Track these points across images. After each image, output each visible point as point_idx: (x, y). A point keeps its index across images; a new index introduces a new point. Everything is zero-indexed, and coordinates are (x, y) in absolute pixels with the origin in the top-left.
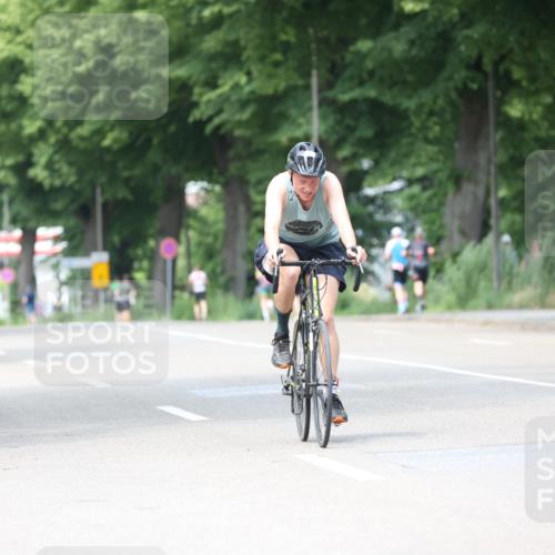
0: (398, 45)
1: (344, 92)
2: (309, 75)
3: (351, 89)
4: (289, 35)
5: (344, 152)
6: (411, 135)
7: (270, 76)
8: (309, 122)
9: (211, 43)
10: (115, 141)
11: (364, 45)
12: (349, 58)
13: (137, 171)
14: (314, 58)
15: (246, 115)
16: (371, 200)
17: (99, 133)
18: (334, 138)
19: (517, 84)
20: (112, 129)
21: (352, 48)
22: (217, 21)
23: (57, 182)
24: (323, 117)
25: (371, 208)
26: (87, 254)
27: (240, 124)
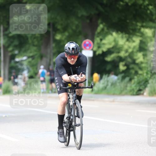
25: (17, 64)
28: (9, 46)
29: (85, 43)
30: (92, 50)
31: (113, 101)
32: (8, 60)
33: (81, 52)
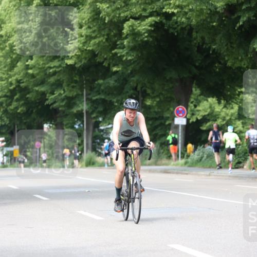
0: (111, 82)
1: (94, 97)
2: (83, 91)
3: (96, 96)
4: (77, 78)
5: (94, 115)
6: (115, 110)
7: (70, 91)
8: (83, 106)
9: (52, 80)
10: (22, 111)
11: (101, 81)
12: (95, 85)
13: (28, 120)
14: (85, 86)
15: (63, 104)
16: (102, 130)
17: (17, 108)
18: (91, 111)
19: (148, 95)
20: (21, 107)
21: (96, 82)
22: (55, 73)
23: (3, 123)
24: (87, 104)
25: (102, 133)
26: (12, 146)
27: (62, 106)
28: (92, 113)
29: (178, 109)
30: (186, 117)
31: (210, 175)
32: (91, 128)
33: (173, 120)
